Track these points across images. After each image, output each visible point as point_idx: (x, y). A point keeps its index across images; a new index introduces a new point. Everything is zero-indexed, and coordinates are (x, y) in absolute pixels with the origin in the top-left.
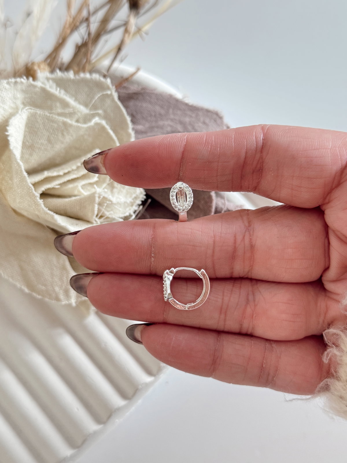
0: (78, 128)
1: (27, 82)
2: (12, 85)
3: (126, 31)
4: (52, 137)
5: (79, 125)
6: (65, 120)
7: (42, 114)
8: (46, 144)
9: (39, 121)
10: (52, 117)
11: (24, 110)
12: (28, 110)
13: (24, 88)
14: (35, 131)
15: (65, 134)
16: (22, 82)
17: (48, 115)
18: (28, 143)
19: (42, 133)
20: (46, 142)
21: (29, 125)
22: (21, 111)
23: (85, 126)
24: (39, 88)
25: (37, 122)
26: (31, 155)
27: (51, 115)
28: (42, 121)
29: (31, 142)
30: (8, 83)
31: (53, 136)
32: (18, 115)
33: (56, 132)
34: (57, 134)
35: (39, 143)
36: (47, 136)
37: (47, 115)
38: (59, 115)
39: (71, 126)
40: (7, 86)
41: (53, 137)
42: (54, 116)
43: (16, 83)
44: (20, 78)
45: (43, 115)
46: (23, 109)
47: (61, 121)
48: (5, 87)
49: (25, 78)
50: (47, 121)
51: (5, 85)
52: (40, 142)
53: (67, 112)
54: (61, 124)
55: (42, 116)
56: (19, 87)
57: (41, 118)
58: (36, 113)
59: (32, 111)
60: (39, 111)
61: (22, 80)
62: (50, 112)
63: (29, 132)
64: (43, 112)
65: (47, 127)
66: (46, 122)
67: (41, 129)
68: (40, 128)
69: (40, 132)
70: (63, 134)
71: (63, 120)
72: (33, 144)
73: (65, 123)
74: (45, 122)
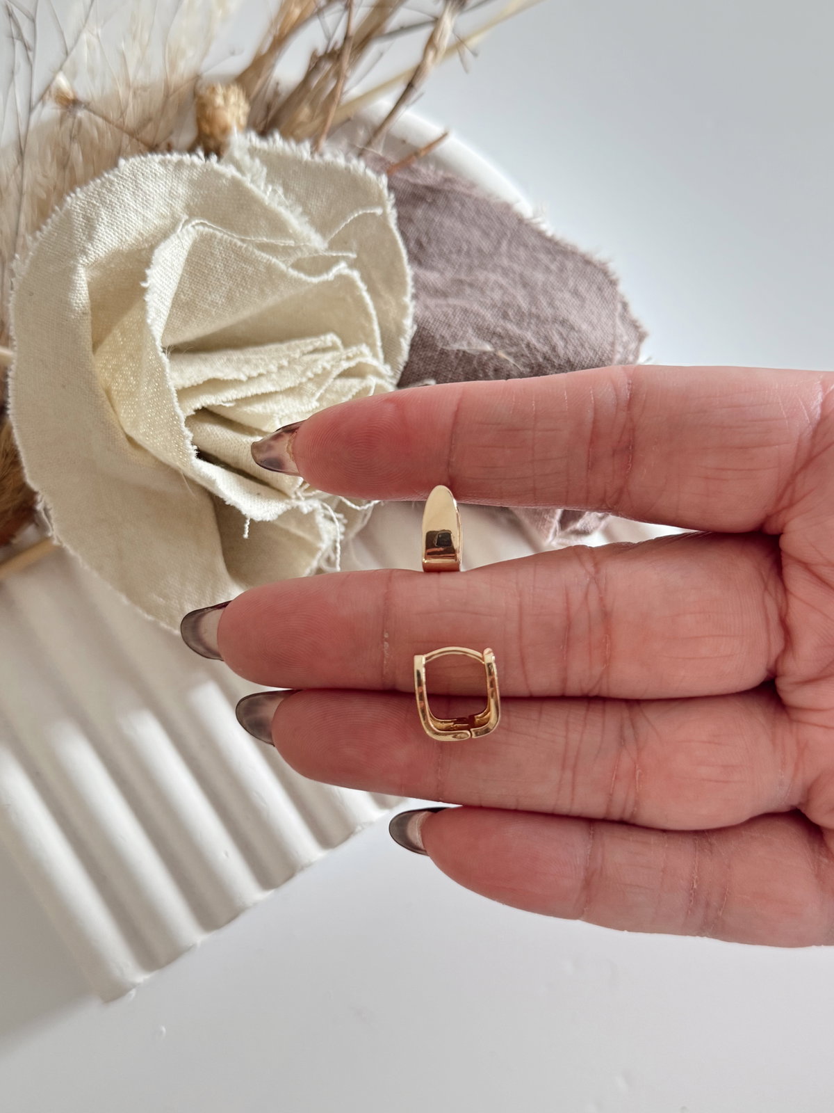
0: (298, 282)
1: (204, 166)
2: (171, 168)
3: (431, 42)
4: (237, 291)
5: (302, 276)
6: (274, 260)
7: (226, 239)
8: (222, 305)
9: (217, 252)
10: (246, 249)
11: (189, 227)
12: (197, 227)
13: (195, 176)
14: (204, 272)
15: (267, 290)
16: (193, 165)
17: (239, 243)
18: (184, 296)
19: (219, 279)
20: (223, 300)
21: (193, 259)
22: (181, 230)
23: (315, 280)
24: (227, 179)
25: (212, 254)
26: (186, 322)
27: (245, 245)
28: (224, 256)
29: (191, 294)
30: (163, 163)
31: (241, 290)
32: (173, 238)
33: (248, 283)
34: (249, 287)
35: (207, 299)
36: (228, 287)
37: (235, 245)
38: (263, 247)
39: (283, 276)
40: (160, 170)
41: (239, 291)
42: (251, 249)
43: (179, 165)
44: (191, 156)
45: (228, 241)
46: (187, 222)
47: (265, 261)
48: (155, 170)
49: (201, 154)
50: (233, 256)
51: (156, 165)
52: (210, 298)
53: (282, 245)
54: (262, 268)
55: (224, 243)
56: (185, 174)
57: (221, 248)
58: (212, 236)
59: (206, 229)
60: (220, 231)
61: (195, 158)
62: (243, 237)
63: (191, 273)
64: (228, 235)
65: (232, 269)
66: (230, 257)
67: (217, 271)
68: (216, 267)
69: (214, 277)
70: (262, 291)
71: (268, 260)
72: (194, 300)
73: (270, 268)
74: (228, 258)
